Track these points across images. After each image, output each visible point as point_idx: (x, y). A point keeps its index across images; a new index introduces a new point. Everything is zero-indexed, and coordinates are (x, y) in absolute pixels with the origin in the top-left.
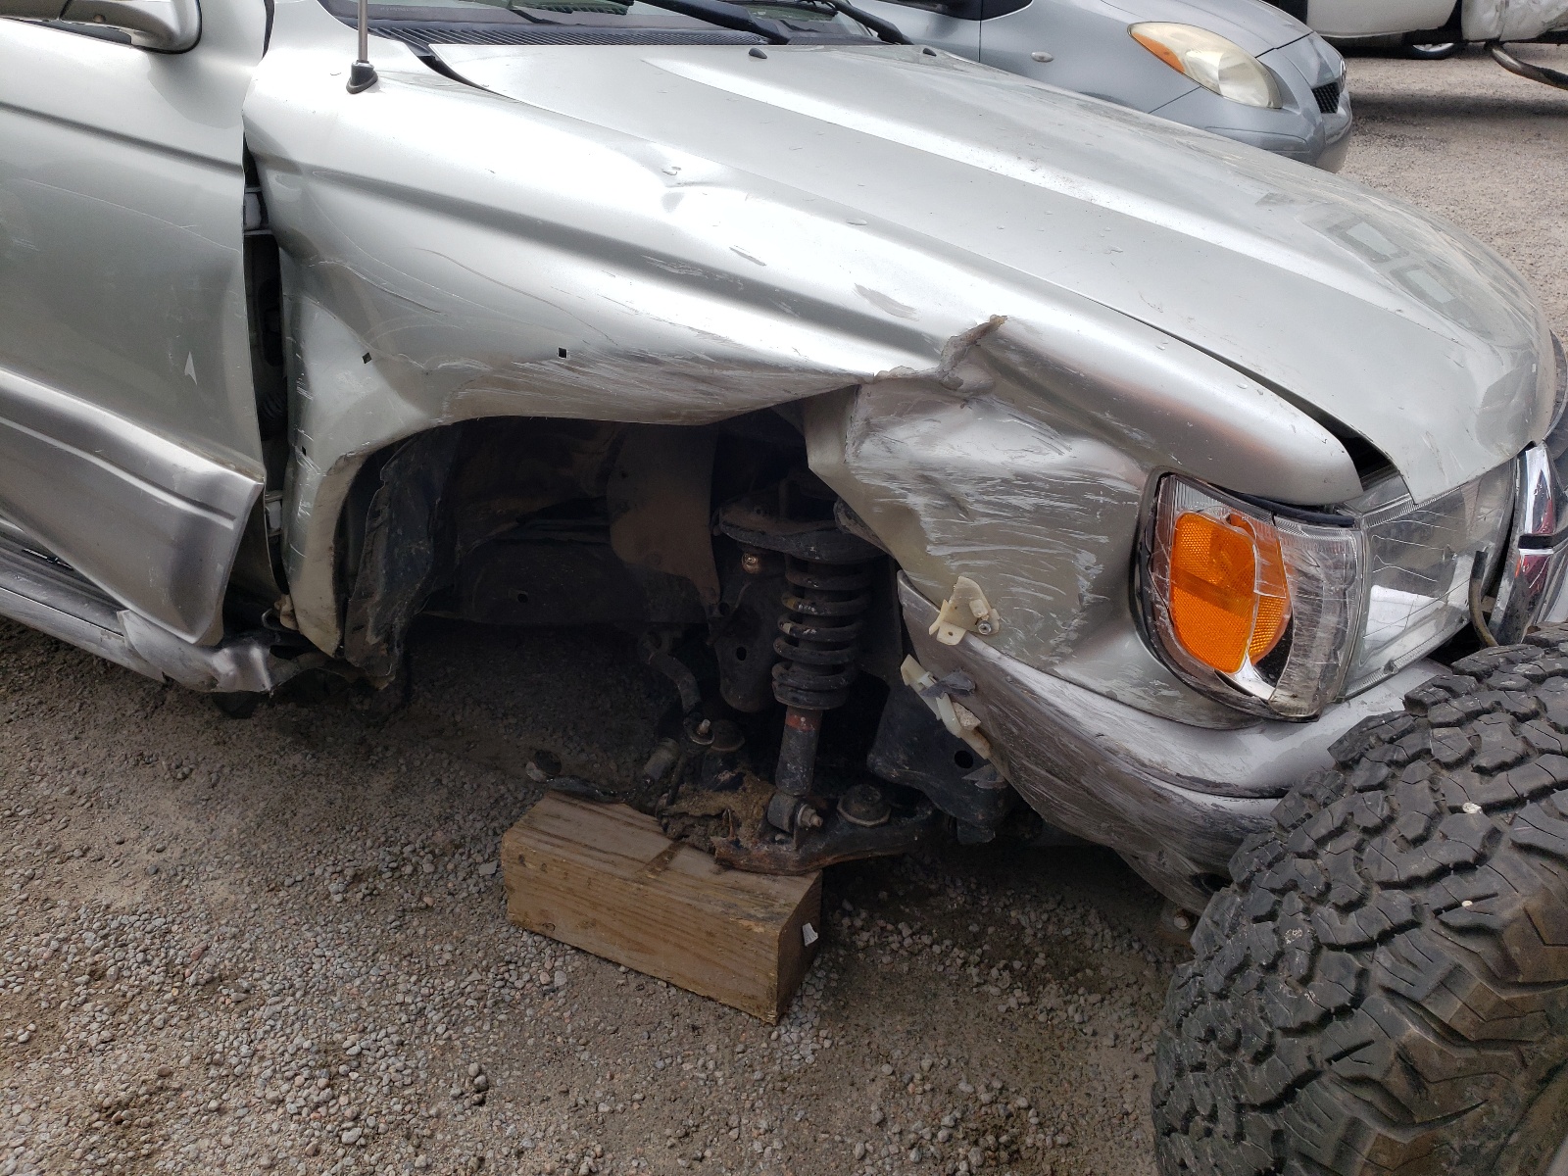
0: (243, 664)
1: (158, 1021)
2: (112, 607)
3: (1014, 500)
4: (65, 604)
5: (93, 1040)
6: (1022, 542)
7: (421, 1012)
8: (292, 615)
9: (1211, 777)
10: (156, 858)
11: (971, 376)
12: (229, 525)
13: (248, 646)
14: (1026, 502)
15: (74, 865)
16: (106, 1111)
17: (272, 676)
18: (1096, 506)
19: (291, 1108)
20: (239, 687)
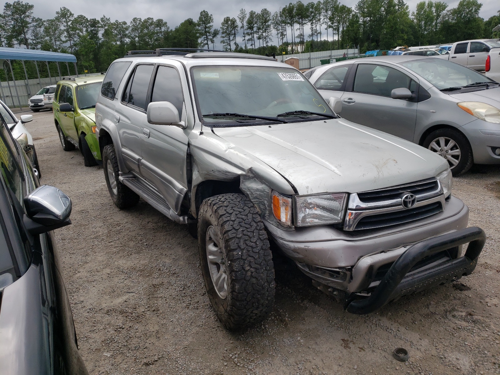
0: (184, 219)
1: (165, 277)
2: (169, 209)
3: (257, 193)
4: (166, 209)
5: (156, 277)
6: (260, 199)
7: (201, 283)
8: (191, 212)
9: (282, 237)
10: (175, 257)
11: (251, 175)
12: (182, 196)
13: (185, 216)
14: (258, 193)
15: (163, 256)
16: (153, 285)
17: (188, 221)
18: (265, 194)
19: (177, 290)
20: (183, 223)
